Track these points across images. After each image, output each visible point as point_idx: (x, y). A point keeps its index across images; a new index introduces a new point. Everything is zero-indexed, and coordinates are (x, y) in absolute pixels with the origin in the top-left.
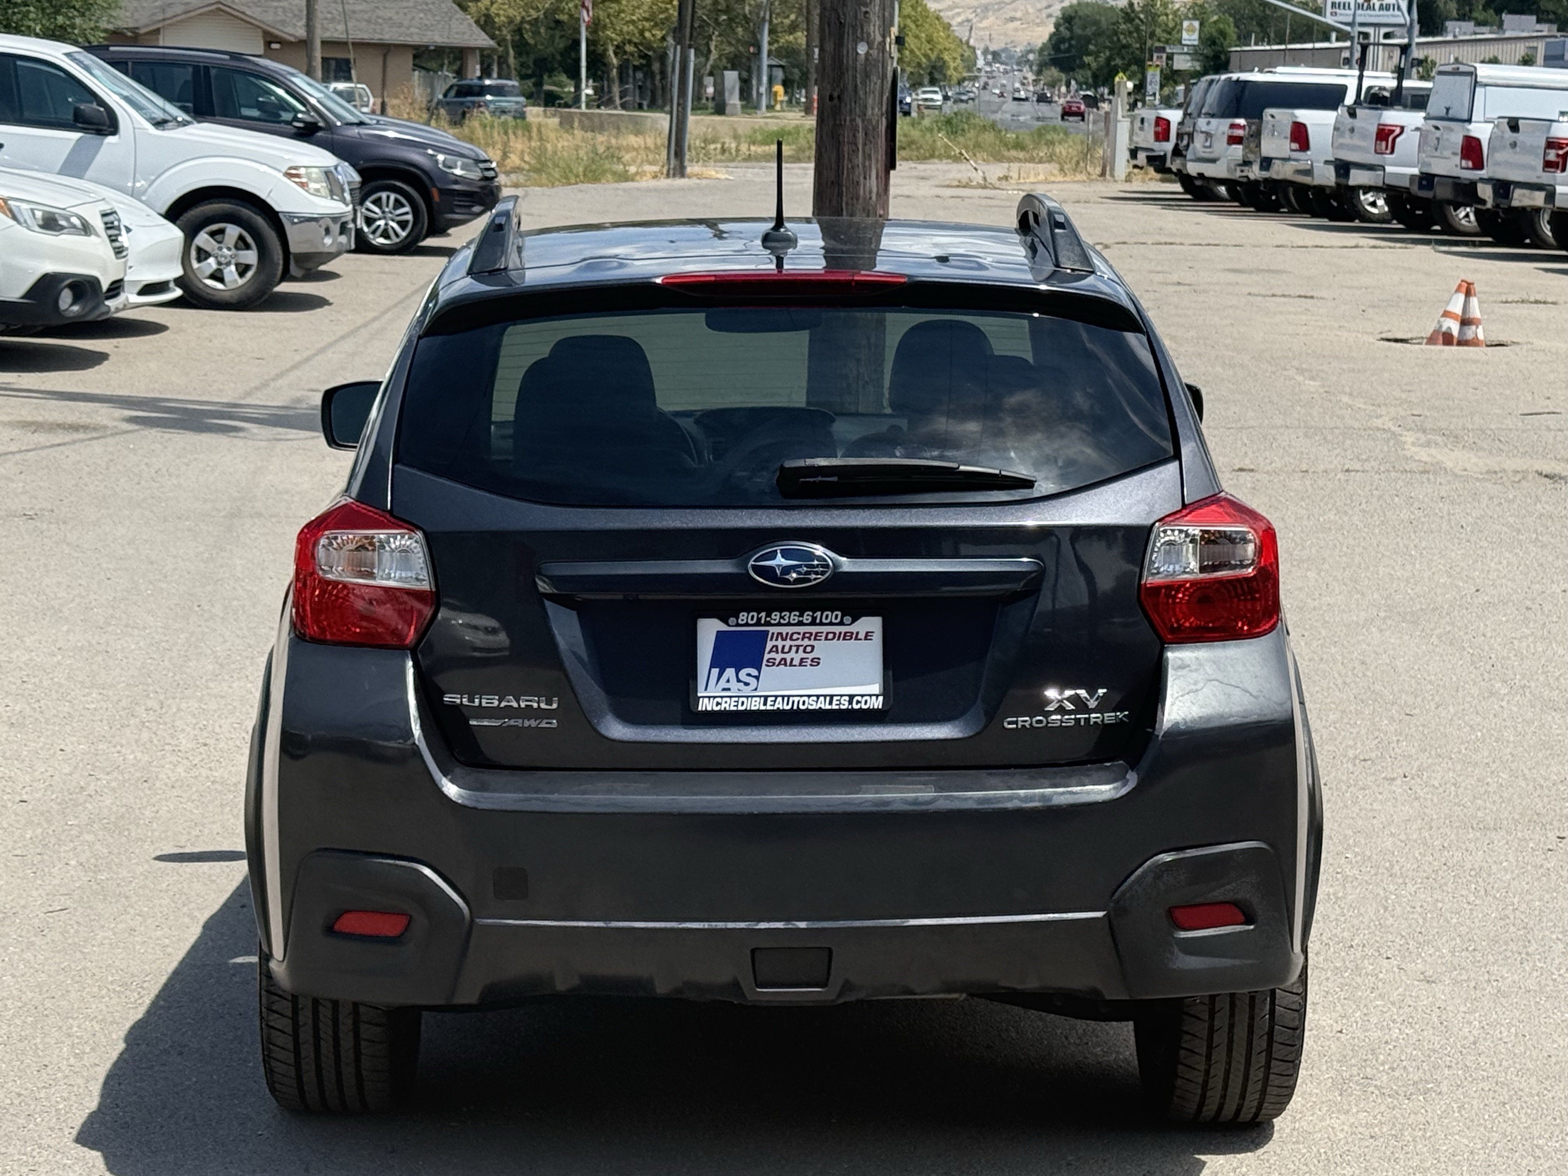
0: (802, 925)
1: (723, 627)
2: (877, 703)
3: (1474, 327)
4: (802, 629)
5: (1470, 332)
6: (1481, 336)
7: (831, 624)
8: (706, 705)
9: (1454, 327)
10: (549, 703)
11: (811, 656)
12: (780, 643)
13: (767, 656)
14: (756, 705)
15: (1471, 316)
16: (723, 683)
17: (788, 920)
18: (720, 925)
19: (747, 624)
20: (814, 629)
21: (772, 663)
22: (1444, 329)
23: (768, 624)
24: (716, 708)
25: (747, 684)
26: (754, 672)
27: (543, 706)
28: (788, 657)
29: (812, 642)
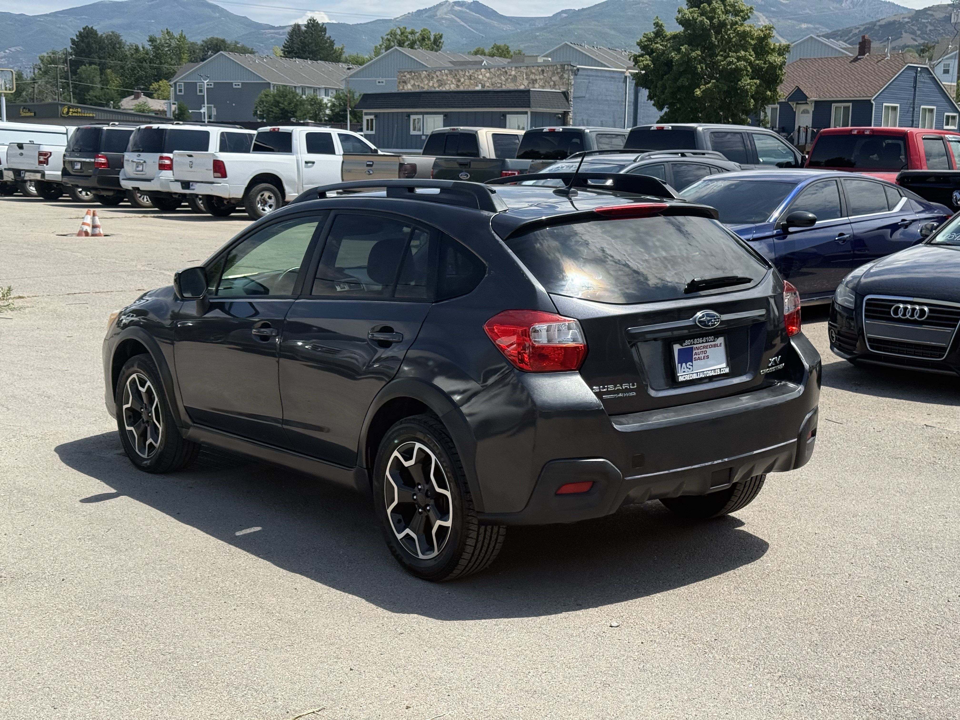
0: (726, 460)
1: (680, 347)
2: (727, 370)
3: (98, 229)
4: (703, 345)
5: (97, 231)
6: (102, 232)
7: (711, 341)
8: (681, 379)
9: (89, 230)
10: (633, 385)
11: (706, 355)
12: (697, 351)
13: (694, 357)
14: (695, 377)
15: (97, 224)
16: (683, 370)
17: (722, 459)
18: (703, 465)
19: (688, 345)
20: (706, 344)
21: (696, 360)
22: (84, 230)
23: (694, 344)
24: (684, 380)
25: (690, 369)
26: (691, 363)
27: (631, 387)
28: (700, 356)
29: (706, 350)
